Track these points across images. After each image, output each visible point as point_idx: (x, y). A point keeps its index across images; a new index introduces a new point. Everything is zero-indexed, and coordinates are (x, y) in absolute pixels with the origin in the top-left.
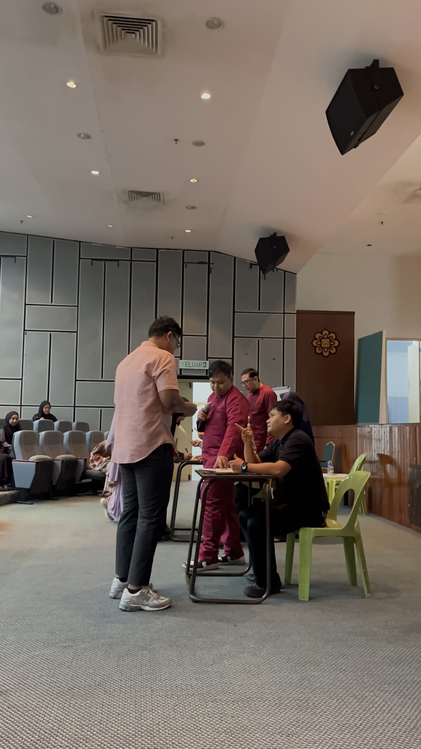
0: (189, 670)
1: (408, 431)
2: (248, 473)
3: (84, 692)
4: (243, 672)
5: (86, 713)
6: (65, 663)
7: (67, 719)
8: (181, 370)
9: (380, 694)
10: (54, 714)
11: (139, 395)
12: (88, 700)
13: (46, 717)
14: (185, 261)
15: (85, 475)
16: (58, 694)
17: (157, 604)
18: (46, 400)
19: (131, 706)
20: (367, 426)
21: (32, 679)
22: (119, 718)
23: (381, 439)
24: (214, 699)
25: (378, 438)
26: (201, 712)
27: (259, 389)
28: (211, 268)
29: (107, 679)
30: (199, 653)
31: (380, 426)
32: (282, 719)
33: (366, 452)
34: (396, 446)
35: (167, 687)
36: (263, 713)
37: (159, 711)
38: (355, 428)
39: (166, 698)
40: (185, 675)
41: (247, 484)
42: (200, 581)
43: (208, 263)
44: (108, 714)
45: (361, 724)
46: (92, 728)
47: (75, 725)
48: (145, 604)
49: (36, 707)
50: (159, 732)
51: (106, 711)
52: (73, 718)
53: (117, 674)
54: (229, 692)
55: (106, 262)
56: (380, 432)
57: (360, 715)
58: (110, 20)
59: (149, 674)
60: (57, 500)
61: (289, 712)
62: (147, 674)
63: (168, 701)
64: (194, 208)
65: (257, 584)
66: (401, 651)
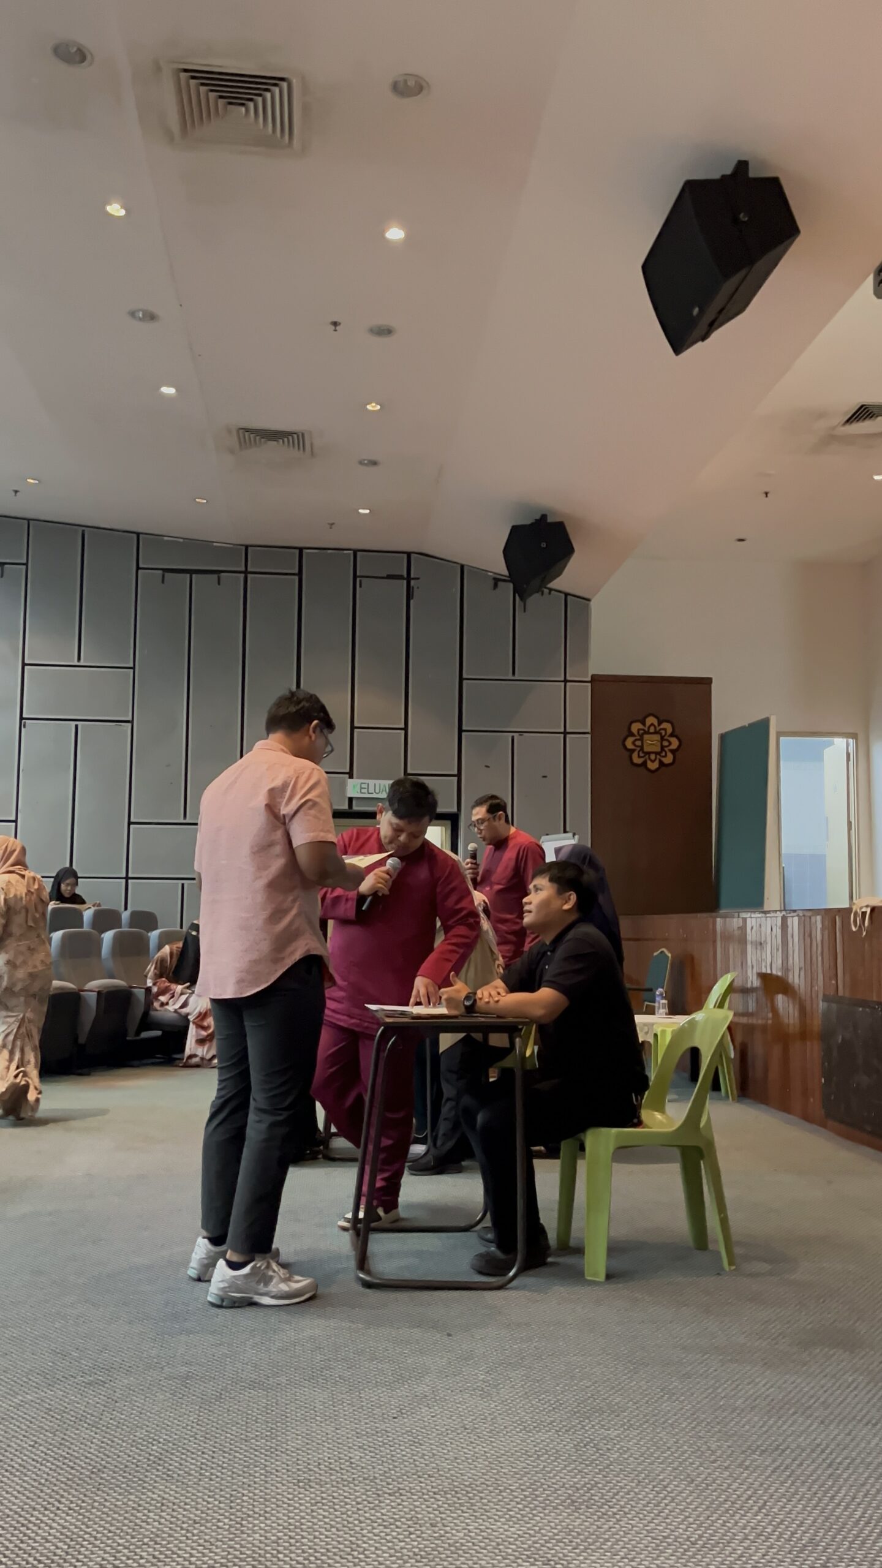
0: (347, 1429)
1: (819, 926)
2: (478, 1015)
3: (124, 1477)
4: (459, 1431)
5: (126, 1522)
6: (87, 1418)
7: (86, 1533)
8: (351, 800)
9: (743, 1473)
10: (59, 1524)
11: (254, 853)
12: (131, 1494)
13: (43, 1529)
14: (358, 574)
15: (147, 1022)
16: (69, 1483)
17: (286, 1292)
18: (68, 865)
19: (222, 1505)
20: (736, 915)
21: (16, 1450)
22: (195, 1532)
23: (765, 941)
24: (396, 1489)
25: (758, 940)
26: (367, 1515)
27: (508, 837)
28: (413, 588)
29: (173, 1449)
30: (370, 1393)
31: (763, 915)
32: (537, 1528)
33: (734, 971)
34: (796, 959)
35: (298, 1465)
36: (497, 1517)
37: (280, 1515)
38: (711, 920)
39: (296, 1487)
40: (338, 1439)
41: (478, 1036)
42: (381, 1244)
43: (405, 576)
44: (171, 1523)
45: (701, 1536)
46: (138, 1550)
47: (102, 1545)
48: (261, 1291)
49: (23, 1509)
50: (278, 1558)
51: (168, 1517)
52: (98, 1532)
53: (196, 1439)
54: (429, 1473)
55: (194, 576)
56: (763, 928)
57: (699, 1517)
58: (193, 78)
59: (262, 1438)
60: (88, 1074)
61: (552, 1514)
62: (258, 1438)
63: (300, 1493)
64: (374, 463)
65: (499, 1247)
66: (792, 1383)
